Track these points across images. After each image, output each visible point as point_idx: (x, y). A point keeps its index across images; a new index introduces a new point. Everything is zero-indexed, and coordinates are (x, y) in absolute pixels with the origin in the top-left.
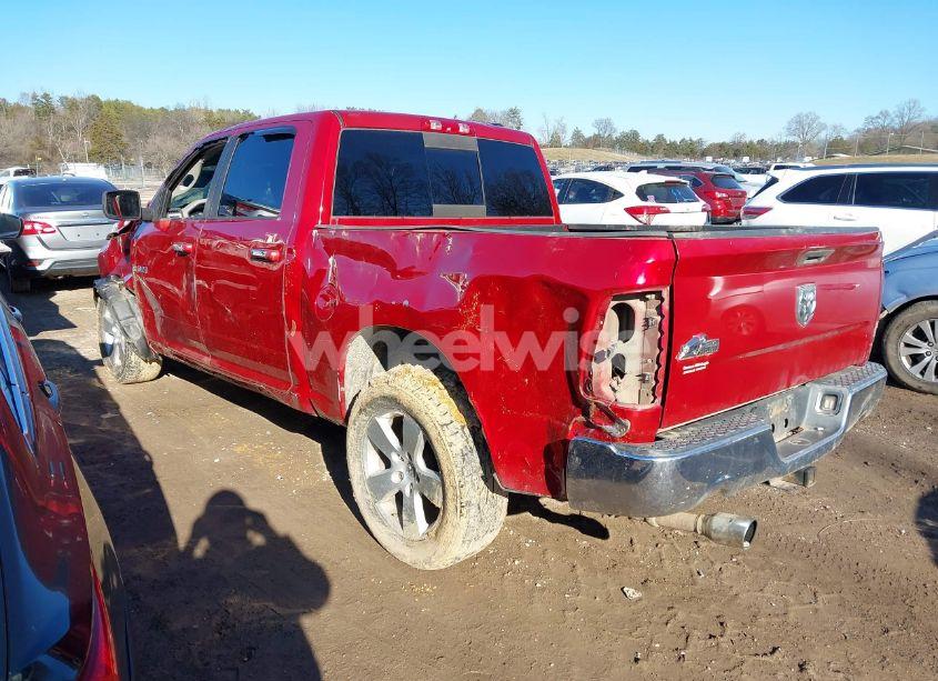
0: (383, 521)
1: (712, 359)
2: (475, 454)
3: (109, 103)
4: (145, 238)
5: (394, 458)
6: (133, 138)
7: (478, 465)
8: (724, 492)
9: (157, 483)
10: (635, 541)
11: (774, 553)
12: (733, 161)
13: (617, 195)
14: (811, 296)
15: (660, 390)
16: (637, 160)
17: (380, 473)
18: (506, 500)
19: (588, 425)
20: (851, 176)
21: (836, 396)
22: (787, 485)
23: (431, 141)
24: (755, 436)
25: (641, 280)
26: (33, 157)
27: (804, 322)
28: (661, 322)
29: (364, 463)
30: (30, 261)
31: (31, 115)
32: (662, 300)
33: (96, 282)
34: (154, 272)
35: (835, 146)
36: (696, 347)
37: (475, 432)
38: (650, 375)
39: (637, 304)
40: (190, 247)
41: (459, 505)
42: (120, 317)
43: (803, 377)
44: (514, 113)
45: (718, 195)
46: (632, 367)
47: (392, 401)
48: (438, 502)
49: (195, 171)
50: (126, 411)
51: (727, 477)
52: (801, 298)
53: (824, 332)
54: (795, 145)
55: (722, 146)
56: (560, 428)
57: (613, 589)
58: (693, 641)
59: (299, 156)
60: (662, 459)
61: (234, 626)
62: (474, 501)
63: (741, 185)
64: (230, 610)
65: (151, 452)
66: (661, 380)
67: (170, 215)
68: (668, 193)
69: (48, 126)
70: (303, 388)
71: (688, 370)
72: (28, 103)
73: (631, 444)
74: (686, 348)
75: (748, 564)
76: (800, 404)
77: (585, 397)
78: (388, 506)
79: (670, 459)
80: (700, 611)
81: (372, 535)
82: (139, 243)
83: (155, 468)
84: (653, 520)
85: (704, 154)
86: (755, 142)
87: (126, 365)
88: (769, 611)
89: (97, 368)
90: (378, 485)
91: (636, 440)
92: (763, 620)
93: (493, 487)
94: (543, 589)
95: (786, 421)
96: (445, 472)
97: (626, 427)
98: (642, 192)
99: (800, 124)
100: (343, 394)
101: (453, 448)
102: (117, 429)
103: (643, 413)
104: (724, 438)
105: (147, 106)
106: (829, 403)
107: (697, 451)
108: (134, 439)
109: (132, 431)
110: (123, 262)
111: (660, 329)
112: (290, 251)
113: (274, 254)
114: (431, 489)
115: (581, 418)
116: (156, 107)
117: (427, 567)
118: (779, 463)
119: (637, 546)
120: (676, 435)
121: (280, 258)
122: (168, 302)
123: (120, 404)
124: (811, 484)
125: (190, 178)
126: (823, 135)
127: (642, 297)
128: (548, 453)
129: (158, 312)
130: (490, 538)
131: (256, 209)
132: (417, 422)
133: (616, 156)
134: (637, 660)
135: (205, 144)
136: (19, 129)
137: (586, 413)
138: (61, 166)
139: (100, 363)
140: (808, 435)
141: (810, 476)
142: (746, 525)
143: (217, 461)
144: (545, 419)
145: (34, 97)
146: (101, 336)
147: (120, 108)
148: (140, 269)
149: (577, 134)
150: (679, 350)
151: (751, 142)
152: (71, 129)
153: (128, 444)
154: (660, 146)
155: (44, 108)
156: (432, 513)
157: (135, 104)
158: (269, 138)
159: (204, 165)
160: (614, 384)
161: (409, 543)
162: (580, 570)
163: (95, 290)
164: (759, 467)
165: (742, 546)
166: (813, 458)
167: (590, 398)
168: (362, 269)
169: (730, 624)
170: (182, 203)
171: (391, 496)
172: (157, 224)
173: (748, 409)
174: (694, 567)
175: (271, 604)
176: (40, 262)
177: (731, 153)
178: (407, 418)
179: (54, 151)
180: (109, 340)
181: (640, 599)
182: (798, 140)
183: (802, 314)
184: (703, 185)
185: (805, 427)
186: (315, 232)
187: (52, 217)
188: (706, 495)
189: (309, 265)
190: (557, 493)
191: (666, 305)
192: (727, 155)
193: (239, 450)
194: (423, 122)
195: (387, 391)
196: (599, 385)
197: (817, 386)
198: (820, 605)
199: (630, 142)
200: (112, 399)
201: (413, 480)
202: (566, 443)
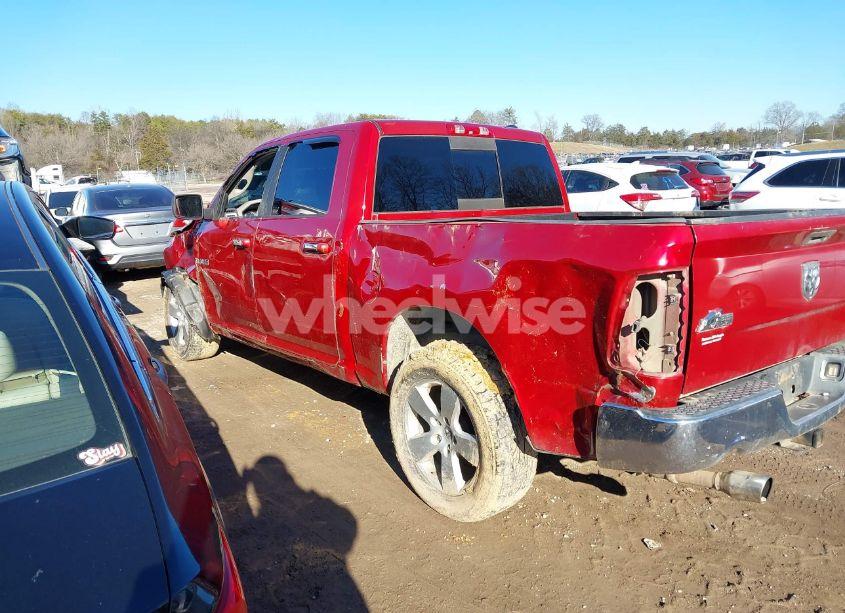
0: (423, 478)
1: (728, 331)
2: (508, 419)
3: (156, 119)
4: (206, 235)
5: (433, 422)
6: (176, 147)
7: (511, 428)
8: (740, 451)
9: (224, 446)
10: (650, 497)
11: (783, 509)
12: (715, 149)
13: (613, 184)
14: (816, 272)
15: (681, 360)
16: (626, 151)
17: (420, 435)
18: (536, 460)
19: (615, 392)
20: (834, 161)
21: (840, 364)
22: (797, 446)
23: (455, 144)
24: (768, 401)
25: (663, 262)
26: (93, 167)
27: (809, 297)
28: (682, 299)
29: (404, 427)
30: (102, 256)
31: (90, 130)
32: (683, 279)
33: (164, 273)
34: (214, 265)
35: (811, 133)
36: (713, 321)
37: (507, 399)
38: (673, 347)
39: (659, 283)
40: (247, 241)
41: (494, 464)
42: (185, 304)
43: (808, 347)
44: (509, 113)
45: (704, 181)
46: (656, 340)
47: (432, 372)
48: (474, 461)
49: (248, 176)
50: (192, 384)
51: (743, 438)
52: (806, 275)
53: (826, 305)
54: (773, 132)
55: (703, 135)
56: (590, 395)
57: (634, 540)
58: (713, 588)
59: (344, 161)
60: (684, 422)
61: (302, 569)
62: (508, 460)
63: (725, 171)
64: (297, 555)
65: (216, 419)
66: (683, 351)
67: (227, 215)
68: (659, 181)
69: (106, 140)
70: (349, 362)
71: (705, 341)
72: (88, 121)
73: (656, 408)
74: (704, 323)
75: (759, 519)
76: (806, 372)
77: (613, 367)
78: (428, 465)
79: (692, 422)
80: (717, 561)
81: (414, 491)
82: (201, 240)
83: (221, 433)
84: (672, 477)
85: (686, 143)
86: (735, 130)
87: (189, 344)
88: (782, 561)
89: (164, 347)
90: (418, 447)
91: (660, 406)
92: (776, 570)
93: (525, 448)
94: (571, 540)
95: (793, 387)
96: (481, 435)
97: (652, 394)
98: (635, 181)
99: (777, 112)
100: (385, 366)
101: (488, 414)
102: (186, 400)
103: (667, 381)
104: (739, 402)
105: (187, 119)
106: (833, 370)
107: (716, 414)
108: (200, 408)
109: (198, 402)
110: (186, 256)
111: (681, 306)
112: (338, 244)
113: (324, 247)
114: (467, 449)
115: (608, 386)
116: (196, 119)
117: (466, 520)
118: (790, 425)
119: (653, 502)
120: (696, 400)
121: (330, 250)
122: (228, 289)
123: (186, 379)
124: (819, 444)
125: (245, 182)
126: (799, 122)
127: (664, 277)
128: (578, 418)
129: (218, 298)
130: (522, 494)
131: (297, 208)
132: (454, 390)
133: (605, 148)
134: (662, 604)
135: (258, 153)
136: (81, 144)
137: (613, 381)
138: (118, 174)
139: (166, 343)
140: (815, 400)
141: (819, 437)
142: (763, 482)
143: (273, 426)
144: (574, 387)
145: (94, 115)
146: (167, 319)
147: (165, 121)
148: (202, 261)
149: (567, 130)
150: (698, 323)
151: (731, 131)
152: (124, 141)
153: (196, 412)
154: (644, 138)
155: (101, 125)
156: (468, 471)
157: (178, 118)
158: (315, 146)
159: (256, 171)
160: (640, 355)
161: (448, 498)
162: (602, 524)
163: (163, 280)
164: (772, 430)
165: (759, 502)
166: (820, 421)
167: (617, 368)
168: (402, 258)
169: (746, 573)
170: (237, 204)
171: (430, 456)
172: (217, 223)
173: (758, 376)
174: (708, 520)
175: (332, 551)
176: (111, 257)
177: (712, 141)
178: (445, 388)
179: (111, 161)
180: (174, 323)
181: (660, 550)
182: (777, 128)
183: (807, 289)
184: (691, 173)
185: (811, 393)
186: (359, 227)
187: (120, 219)
188: (724, 454)
189: (354, 255)
190: (585, 454)
191: (686, 283)
192: (708, 143)
193: (292, 416)
194: (449, 127)
195: (427, 363)
196: (625, 356)
197: (821, 354)
198: (830, 556)
199: (617, 136)
200: (178, 374)
201: (450, 442)
202: (594, 409)
